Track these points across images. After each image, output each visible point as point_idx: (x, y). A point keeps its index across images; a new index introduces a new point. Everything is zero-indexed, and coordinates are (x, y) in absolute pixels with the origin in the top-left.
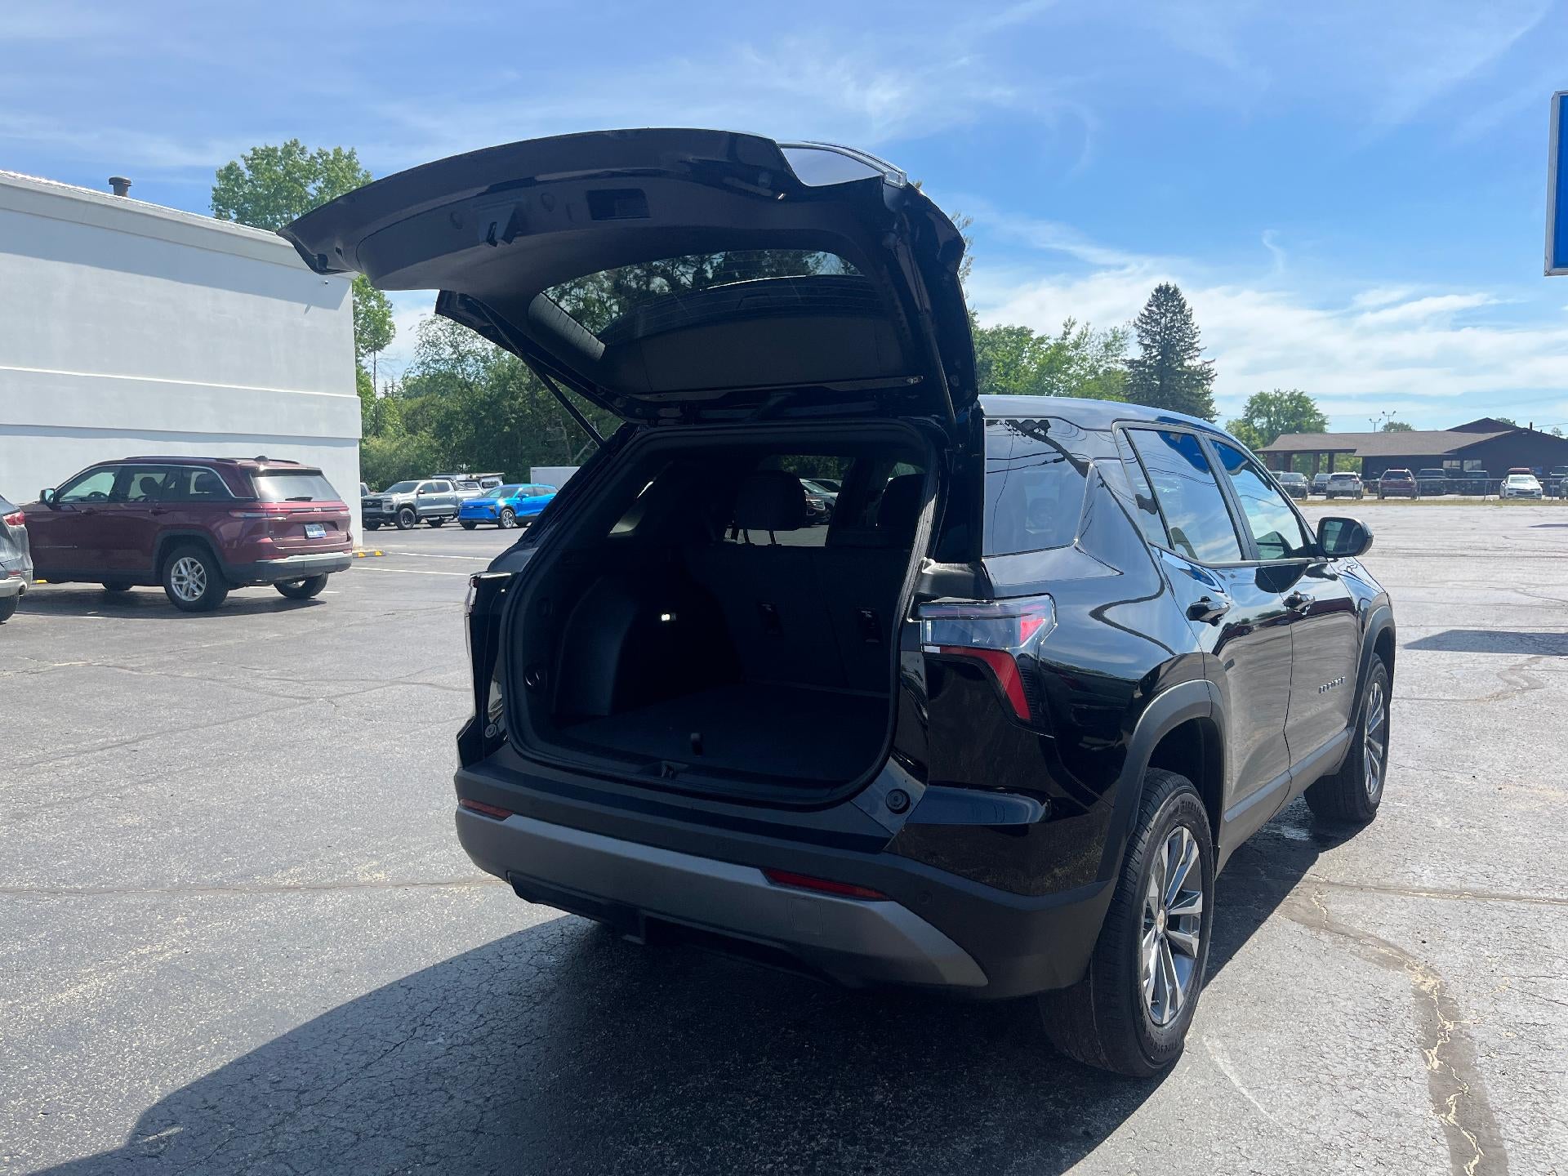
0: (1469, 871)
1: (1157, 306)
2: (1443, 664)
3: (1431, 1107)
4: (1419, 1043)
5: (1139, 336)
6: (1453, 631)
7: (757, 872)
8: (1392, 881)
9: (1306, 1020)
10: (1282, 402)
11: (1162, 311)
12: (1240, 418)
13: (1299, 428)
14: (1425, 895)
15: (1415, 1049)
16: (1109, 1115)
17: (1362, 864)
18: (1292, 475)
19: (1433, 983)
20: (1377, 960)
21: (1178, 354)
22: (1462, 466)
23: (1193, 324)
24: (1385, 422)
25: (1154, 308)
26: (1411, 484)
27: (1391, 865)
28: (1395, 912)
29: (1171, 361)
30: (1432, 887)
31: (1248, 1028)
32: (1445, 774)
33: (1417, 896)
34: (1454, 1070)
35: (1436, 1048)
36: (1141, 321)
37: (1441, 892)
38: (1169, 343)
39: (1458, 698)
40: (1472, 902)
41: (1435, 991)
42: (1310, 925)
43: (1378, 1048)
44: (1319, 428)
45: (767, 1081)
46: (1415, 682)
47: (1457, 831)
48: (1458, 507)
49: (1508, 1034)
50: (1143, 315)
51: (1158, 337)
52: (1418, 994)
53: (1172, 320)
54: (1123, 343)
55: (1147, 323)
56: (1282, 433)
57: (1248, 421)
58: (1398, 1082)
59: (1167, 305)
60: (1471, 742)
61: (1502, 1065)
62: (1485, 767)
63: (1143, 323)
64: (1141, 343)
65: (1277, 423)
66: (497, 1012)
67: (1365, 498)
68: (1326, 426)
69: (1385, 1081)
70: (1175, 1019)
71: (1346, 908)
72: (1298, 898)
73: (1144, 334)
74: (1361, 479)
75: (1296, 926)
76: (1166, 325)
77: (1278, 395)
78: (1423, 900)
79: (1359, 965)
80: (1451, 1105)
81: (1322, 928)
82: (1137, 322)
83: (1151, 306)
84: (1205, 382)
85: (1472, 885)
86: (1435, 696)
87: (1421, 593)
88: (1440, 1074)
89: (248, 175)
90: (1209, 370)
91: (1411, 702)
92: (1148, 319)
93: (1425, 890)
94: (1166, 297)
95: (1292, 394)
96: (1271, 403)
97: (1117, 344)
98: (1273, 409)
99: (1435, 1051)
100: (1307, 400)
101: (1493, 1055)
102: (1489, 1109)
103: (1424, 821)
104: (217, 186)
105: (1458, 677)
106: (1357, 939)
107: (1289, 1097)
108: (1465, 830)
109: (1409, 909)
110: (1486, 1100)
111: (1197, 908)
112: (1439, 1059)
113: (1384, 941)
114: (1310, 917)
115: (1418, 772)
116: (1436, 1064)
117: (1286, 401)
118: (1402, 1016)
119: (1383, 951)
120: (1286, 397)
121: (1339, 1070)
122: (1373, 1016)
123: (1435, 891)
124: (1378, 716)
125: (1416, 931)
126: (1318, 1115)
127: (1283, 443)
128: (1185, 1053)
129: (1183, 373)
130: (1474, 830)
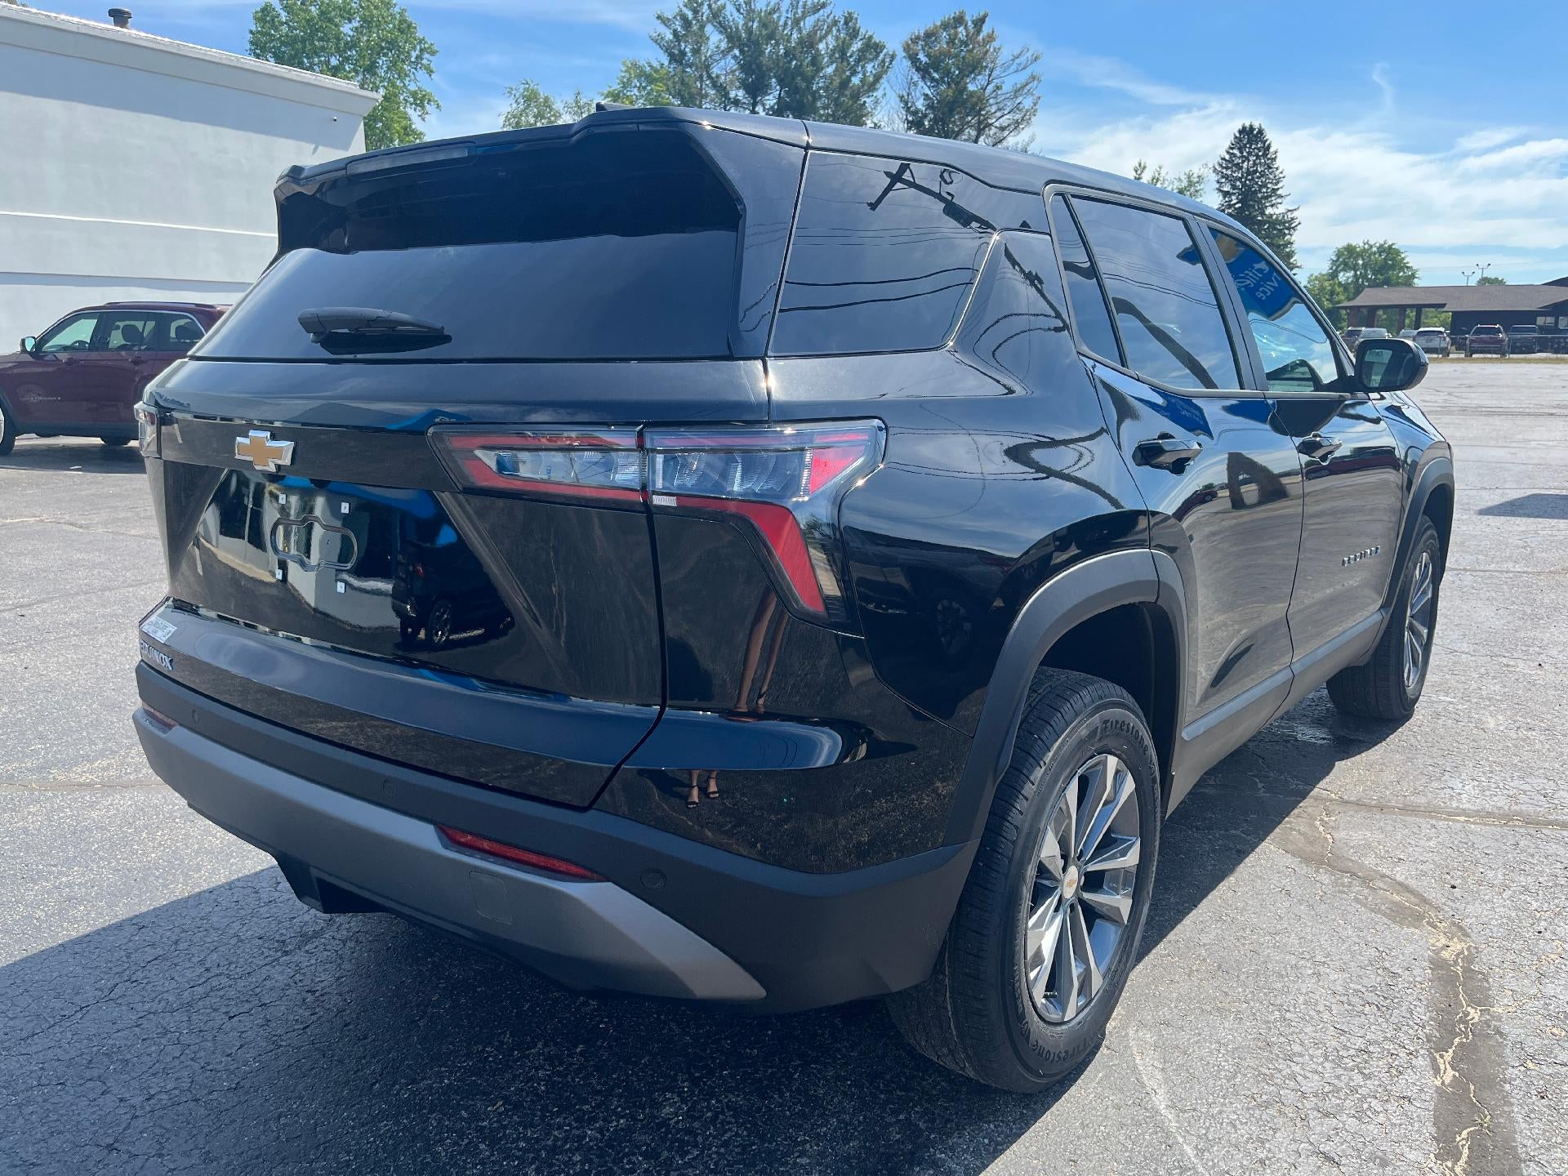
0: (1521, 787)
1: (1239, 149)
2: (1517, 531)
3: (1433, 1148)
4: (1428, 1041)
5: (1218, 182)
6: (1536, 495)
7: (430, 829)
8: (1422, 800)
9: (1278, 1002)
10: (1370, 255)
11: (1245, 154)
12: (1324, 272)
13: (1387, 282)
14: (1462, 819)
15: (1422, 1052)
16: (973, 1151)
17: (1389, 776)
18: (1374, 331)
19: (1459, 947)
20: (1388, 911)
21: (1259, 202)
22: (1557, 322)
23: (1277, 169)
24: (1478, 276)
25: (1236, 151)
26: (1502, 340)
27: (1424, 780)
28: (1422, 843)
29: (1252, 210)
30: (1472, 808)
31: (1198, 1012)
32: (1505, 661)
33: (1454, 821)
34: (1472, 1087)
35: (1451, 1051)
36: (1221, 165)
37: (1483, 816)
38: (1250, 187)
39: (1530, 570)
40: (1522, 830)
41: (1460, 960)
42: (1307, 859)
43: (1371, 1049)
44: (1408, 281)
45: (530, 1079)
46: (1482, 551)
47: (1513, 734)
48: (1550, 365)
49: (1555, 1030)
50: (1223, 159)
51: (1238, 183)
52: (1438, 964)
53: (1255, 164)
54: (1198, 188)
55: (1227, 168)
56: (1369, 286)
57: (1333, 275)
58: (1392, 1107)
59: (1250, 148)
60: (1541, 622)
61: (1541, 1082)
62: (1554, 652)
63: (1223, 168)
64: (1219, 190)
65: (1364, 276)
66: (230, 964)
67: (1451, 356)
68: (1416, 281)
69: (1374, 1103)
70: (1086, 1011)
71: (1357, 837)
72: (1297, 823)
73: (1223, 180)
74: (1448, 335)
75: (1289, 860)
76: (1248, 169)
77: (1366, 246)
78: (1458, 826)
79: (1364, 918)
80: (1463, 1146)
81: (1322, 863)
82: (1217, 167)
83: (1232, 149)
84: (1287, 232)
85: (1524, 807)
86: (1505, 566)
87: (1499, 453)
88: (1453, 1093)
89: (284, 16)
90: (1292, 219)
91: (1474, 574)
92: (1230, 163)
93: (1464, 812)
94: (1250, 139)
95: (1381, 246)
96: (1361, 254)
97: (1192, 189)
98: (1360, 262)
99: (1448, 1056)
100: (1398, 252)
101: (1530, 1065)
102: (1517, 1158)
103: (1473, 720)
104: (254, 29)
105: (1533, 545)
106: (1366, 881)
107: (1234, 1126)
108: (1523, 733)
109: (1439, 840)
110: (1515, 1141)
111: (1132, 859)
112: (1453, 1068)
113: (1400, 884)
114: (1308, 849)
115: (1473, 658)
116: (1449, 1075)
117: (1375, 254)
118: (1410, 998)
119: (1397, 898)
120: (1374, 249)
121: (1311, 1084)
122: (1371, 997)
123: (1477, 813)
124: (1425, 593)
125: (1445, 870)
126: (1269, 1159)
127: (1369, 297)
128: (1103, 1050)
129: (1264, 222)
130: (1534, 733)
